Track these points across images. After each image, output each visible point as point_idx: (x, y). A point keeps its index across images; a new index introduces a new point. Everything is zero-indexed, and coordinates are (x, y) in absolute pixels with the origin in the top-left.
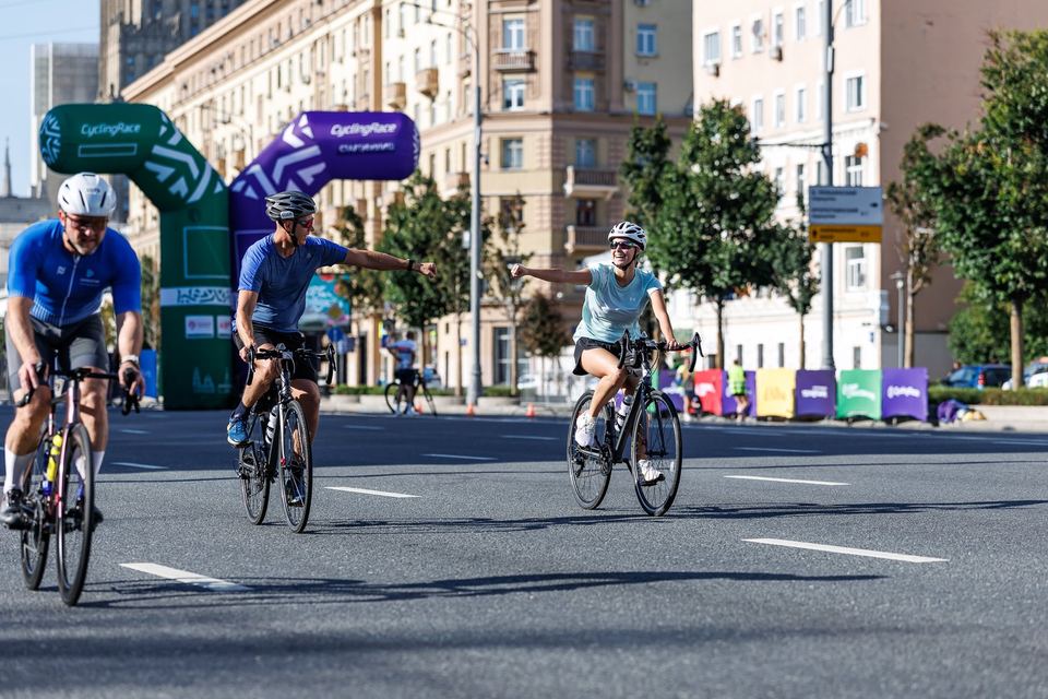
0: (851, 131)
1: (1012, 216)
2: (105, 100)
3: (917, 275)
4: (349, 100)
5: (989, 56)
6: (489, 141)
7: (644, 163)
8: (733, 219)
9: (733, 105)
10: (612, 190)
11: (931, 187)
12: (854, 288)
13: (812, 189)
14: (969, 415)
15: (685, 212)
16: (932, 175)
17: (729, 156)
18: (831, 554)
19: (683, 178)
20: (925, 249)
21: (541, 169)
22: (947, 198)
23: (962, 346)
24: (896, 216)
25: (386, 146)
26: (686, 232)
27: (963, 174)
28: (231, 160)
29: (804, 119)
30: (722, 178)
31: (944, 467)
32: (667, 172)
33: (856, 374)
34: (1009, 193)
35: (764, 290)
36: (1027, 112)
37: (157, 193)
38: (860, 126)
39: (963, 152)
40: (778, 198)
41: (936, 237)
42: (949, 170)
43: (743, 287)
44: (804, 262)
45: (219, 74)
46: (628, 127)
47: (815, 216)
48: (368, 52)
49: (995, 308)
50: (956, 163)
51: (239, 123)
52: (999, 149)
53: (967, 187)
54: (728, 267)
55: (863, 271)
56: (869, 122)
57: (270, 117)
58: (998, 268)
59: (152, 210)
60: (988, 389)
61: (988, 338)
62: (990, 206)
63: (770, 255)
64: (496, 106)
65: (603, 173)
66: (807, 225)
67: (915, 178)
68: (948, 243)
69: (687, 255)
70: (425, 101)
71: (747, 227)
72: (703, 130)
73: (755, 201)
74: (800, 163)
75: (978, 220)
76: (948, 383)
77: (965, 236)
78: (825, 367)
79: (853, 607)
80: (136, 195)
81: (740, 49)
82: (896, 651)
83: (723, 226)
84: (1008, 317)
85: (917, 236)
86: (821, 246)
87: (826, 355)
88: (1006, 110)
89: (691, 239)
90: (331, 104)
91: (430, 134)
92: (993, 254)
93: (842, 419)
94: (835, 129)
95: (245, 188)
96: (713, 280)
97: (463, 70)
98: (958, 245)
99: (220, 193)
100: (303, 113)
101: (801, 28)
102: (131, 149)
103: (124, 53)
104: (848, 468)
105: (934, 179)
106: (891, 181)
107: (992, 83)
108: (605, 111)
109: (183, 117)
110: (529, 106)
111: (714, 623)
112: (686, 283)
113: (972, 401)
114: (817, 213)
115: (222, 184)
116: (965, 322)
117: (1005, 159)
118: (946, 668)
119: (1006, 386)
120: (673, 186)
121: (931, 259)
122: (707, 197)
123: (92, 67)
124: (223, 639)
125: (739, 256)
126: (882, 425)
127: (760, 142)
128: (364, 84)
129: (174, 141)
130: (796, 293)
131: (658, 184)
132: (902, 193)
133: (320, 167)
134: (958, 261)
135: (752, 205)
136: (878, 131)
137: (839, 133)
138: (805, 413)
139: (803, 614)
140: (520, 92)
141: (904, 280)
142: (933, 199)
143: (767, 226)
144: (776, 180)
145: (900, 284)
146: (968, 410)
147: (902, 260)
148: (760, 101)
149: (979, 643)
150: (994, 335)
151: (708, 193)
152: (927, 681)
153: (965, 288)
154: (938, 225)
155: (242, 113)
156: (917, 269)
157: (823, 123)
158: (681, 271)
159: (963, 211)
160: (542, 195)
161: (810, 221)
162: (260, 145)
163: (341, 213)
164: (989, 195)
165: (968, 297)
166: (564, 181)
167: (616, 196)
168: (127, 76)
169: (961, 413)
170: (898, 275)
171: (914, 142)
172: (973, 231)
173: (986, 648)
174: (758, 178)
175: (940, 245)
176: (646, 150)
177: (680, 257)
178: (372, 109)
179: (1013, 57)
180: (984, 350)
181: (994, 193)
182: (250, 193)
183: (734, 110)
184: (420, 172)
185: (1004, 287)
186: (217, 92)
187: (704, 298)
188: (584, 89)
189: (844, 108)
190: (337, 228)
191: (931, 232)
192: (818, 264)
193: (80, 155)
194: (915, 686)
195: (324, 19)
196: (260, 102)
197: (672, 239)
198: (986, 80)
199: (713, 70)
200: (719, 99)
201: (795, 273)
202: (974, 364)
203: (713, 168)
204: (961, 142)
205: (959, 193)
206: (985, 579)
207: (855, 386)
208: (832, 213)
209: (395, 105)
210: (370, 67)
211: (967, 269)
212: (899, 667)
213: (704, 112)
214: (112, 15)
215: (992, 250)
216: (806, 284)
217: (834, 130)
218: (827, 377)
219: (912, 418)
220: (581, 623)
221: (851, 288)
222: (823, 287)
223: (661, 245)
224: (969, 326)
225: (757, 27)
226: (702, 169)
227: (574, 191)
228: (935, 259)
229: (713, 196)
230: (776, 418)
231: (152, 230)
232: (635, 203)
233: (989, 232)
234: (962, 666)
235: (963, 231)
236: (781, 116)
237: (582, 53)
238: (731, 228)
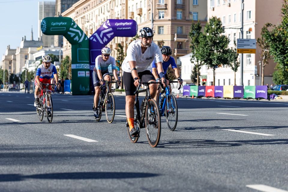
0: (248, 25)
2: (57, 16)
3: (265, 62)
4: (119, 16)
5: (283, 6)
6: (155, 27)
7: (195, 33)
8: (217, 47)
9: (217, 18)
10: (186, 39)
11: (269, 39)
12: (249, 65)
13: (238, 40)
14: (278, 97)
15: (205, 45)
16: (269, 36)
17: (217, 31)
18: (245, 133)
19: (205, 37)
20: (267, 55)
21: (168, 34)
22: (273, 42)
23: (276, 80)
24: (259, 47)
25: (129, 28)
26: (205, 50)
27: (277, 36)
28: (89, 32)
29: (236, 22)
30: (215, 37)
31: (273, 111)
32: (201, 35)
33: (249, 87)
35: (225, 65)
38: (250, 23)
39: (277, 30)
40: (229, 42)
41: (269, 52)
42: (273, 35)
43: (220, 64)
44: (236, 58)
45: (86, 10)
46: (190, 23)
47: (238, 47)
48: (124, 4)
49: (285, 70)
50: (275, 33)
51: (91, 22)
52: (286, 30)
53: (278, 39)
54: (216, 59)
55: (251, 61)
56: (253, 22)
57: (99, 21)
58: (286, 60)
59: (69, 44)
60: (283, 91)
61: (283, 78)
62: (283, 44)
63: (227, 56)
64: (157, 18)
65: (184, 35)
66: (236, 49)
67: (265, 37)
68: (273, 54)
69: (206, 56)
70: (139, 17)
71: (221, 49)
72: (210, 24)
73: (223, 43)
74: (235, 33)
75: (281, 48)
76: (272, 89)
77: (277, 52)
78: (241, 85)
79: (251, 147)
80: (65, 40)
81: (219, 4)
82: (263, 158)
83: (215, 49)
85: (265, 52)
86: (240, 54)
87: (241, 82)
89: (207, 52)
90: (115, 17)
91: (140, 25)
92: (284, 56)
93: (245, 98)
95: (93, 39)
96: (212, 63)
97: (149, 9)
98: (275, 54)
99: (86, 40)
100: (108, 20)
102: (64, 29)
103: (62, 4)
104: (248, 111)
105: (269, 37)
106: (258, 37)
107: (284, 13)
108: (185, 19)
109: (77, 20)
110: (165, 18)
111: (216, 151)
112: (205, 63)
113: (279, 94)
114: (239, 46)
115: (87, 38)
116: (277, 74)
118: (276, 163)
120: (202, 39)
121: (268, 57)
122: (211, 42)
123: (54, 8)
125: (219, 56)
126: (255, 100)
127: (224, 28)
128: (123, 12)
129: (75, 27)
130: (233, 66)
131: (198, 38)
132: (261, 41)
133: (112, 34)
134: (275, 58)
135: (222, 43)
136: (255, 25)
137: (245, 25)
138: (236, 96)
139: (239, 149)
140: (163, 14)
141: (261, 63)
142: (269, 42)
143: (226, 49)
144: (228, 37)
145: (260, 64)
146: (278, 96)
147: (261, 58)
148: (224, 17)
149: (284, 157)
150: (284, 77)
151: (211, 40)
152: (271, 166)
153: (277, 65)
154: (270, 49)
155: (92, 19)
156: (265, 60)
157: (241, 22)
158: (204, 60)
159: (276, 45)
160: (168, 41)
161: (237, 48)
162: (97, 28)
163: (117, 45)
164: (283, 41)
165: (277, 67)
166: (174, 37)
167: (187, 41)
168: (63, 10)
169: (276, 97)
170: (260, 62)
171: (264, 28)
172: (279, 51)
173: (286, 158)
174: (224, 37)
175: (271, 54)
176: (195, 30)
177: (204, 57)
178: (125, 19)
180: (282, 81)
181: (284, 41)
182: (94, 40)
183: (218, 19)
184: (137, 35)
186: (86, 14)
187: (210, 67)
188: (179, 14)
189: (246, 19)
190: (116, 49)
191: (268, 51)
192: (239, 59)
193: (51, 30)
194: (268, 168)
196: (97, 17)
197: (202, 52)
198: (283, 12)
199: (212, 9)
200: (214, 16)
201: (233, 61)
202: (279, 85)
203: (212, 34)
204: (276, 28)
205: (276, 41)
207: (249, 90)
208: (243, 46)
209: (131, 18)
210: (125, 8)
211: (278, 60)
212: (264, 163)
213: (210, 20)
215: (284, 55)
216: (236, 64)
217: (244, 24)
218: (241, 88)
219: (263, 98)
220: (182, 151)
221: (247, 65)
222: (241, 65)
223: (199, 54)
224: (278, 75)
226: (210, 34)
227: (177, 40)
228: (269, 58)
229: (212, 41)
230: (228, 98)
231: (69, 49)
232: (192, 43)
233: (283, 51)
234: (280, 163)
235: (277, 51)
236: (230, 21)
237: (179, 5)
238: (217, 50)
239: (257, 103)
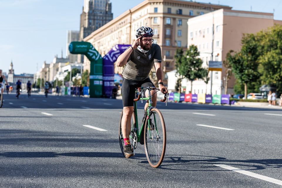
1: (246, 67)
2: (80, 41)
3: (228, 77)
5: (243, 38)
7: (179, 55)
8: (194, 66)
9: (195, 45)
10: (172, 60)
11: (231, 62)
13: (209, 61)
15: (186, 65)
17: (194, 55)
19: (186, 58)
20: (230, 73)
22: (234, 64)
23: (236, 91)
24: (224, 67)
27: (237, 59)
29: (208, 48)
30: (193, 59)
32: (183, 57)
33: (216, 96)
34: (245, 63)
36: (249, 48)
37: (90, 58)
38: (218, 50)
39: (237, 55)
41: (232, 71)
43: (196, 78)
44: (207, 75)
45: (101, 37)
46: (175, 49)
47: (210, 66)
49: (242, 84)
50: (236, 57)
51: (104, 46)
52: (244, 55)
53: (238, 62)
54: (193, 75)
55: (218, 76)
56: (220, 49)
57: (110, 45)
58: (243, 77)
59: (89, 61)
60: (240, 99)
61: (240, 89)
62: (242, 65)
63: (201, 73)
65: (171, 57)
66: (208, 68)
67: (228, 60)
71: (197, 68)
72: (189, 50)
74: (207, 56)
75: (240, 68)
78: (210, 94)
80: (85, 58)
81: (197, 35)
84: (244, 86)
86: (210, 72)
87: (210, 92)
88: (245, 48)
89: (187, 70)
90: (121, 43)
92: (242, 74)
93: (213, 103)
94: (214, 50)
96: (190, 77)
98: (236, 72)
99: (101, 59)
100: (117, 45)
101: (208, 32)
102: (85, 50)
103: (84, 33)
105: (232, 60)
108: (171, 46)
112: (186, 77)
113: (237, 101)
115: (102, 57)
116: (236, 86)
117: (245, 57)
119: (244, 98)
120: (184, 60)
123: (78, 35)
124: (102, 139)
125: (195, 73)
127: (200, 52)
129: (93, 49)
130: (205, 80)
131: (181, 59)
132: (226, 62)
133: (119, 54)
134: (236, 75)
135: (198, 64)
136: (222, 51)
138: (207, 102)
139: (208, 139)
142: (231, 64)
143: (201, 68)
144: (202, 59)
146: (237, 102)
147: (225, 75)
148: (200, 45)
150: (242, 89)
151: (190, 61)
153: (237, 80)
154: (232, 68)
157: (211, 49)
158: (185, 75)
159: (236, 66)
162: (108, 51)
165: (237, 82)
168: (84, 37)
169: (235, 103)
170: (225, 77)
171: (228, 53)
172: (239, 70)
174: (199, 59)
176: (179, 53)
177: (185, 73)
178: (128, 44)
179: (247, 38)
180: (240, 92)
181: (243, 63)
182: (107, 59)
183: (195, 47)
185: (244, 80)
186: (101, 40)
187: (189, 80)
188: (168, 42)
189: (215, 46)
192: (210, 75)
193: (76, 50)
195: (121, 27)
196: (109, 42)
197: (183, 69)
198: (242, 42)
199: (191, 39)
200: (193, 44)
201: (205, 76)
202: (238, 94)
203: (191, 57)
204: (237, 53)
205: (236, 63)
206: (241, 133)
207: (216, 98)
210: (129, 36)
211: (237, 77)
213: (190, 47)
214: (82, 25)
216: (207, 78)
218: (210, 96)
219: (226, 104)
221: (216, 79)
222: (210, 79)
223: (181, 71)
225: (200, 31)
226: (189, 57)
227: (166, 60)
228: (231, 75)
230: (201, 103)
232: (177, 63)
233: (241, 70)
235: (237, 70)
236: (204, 47)
237: (168, 35)
238: (194, 68)
239: (221, 107)
